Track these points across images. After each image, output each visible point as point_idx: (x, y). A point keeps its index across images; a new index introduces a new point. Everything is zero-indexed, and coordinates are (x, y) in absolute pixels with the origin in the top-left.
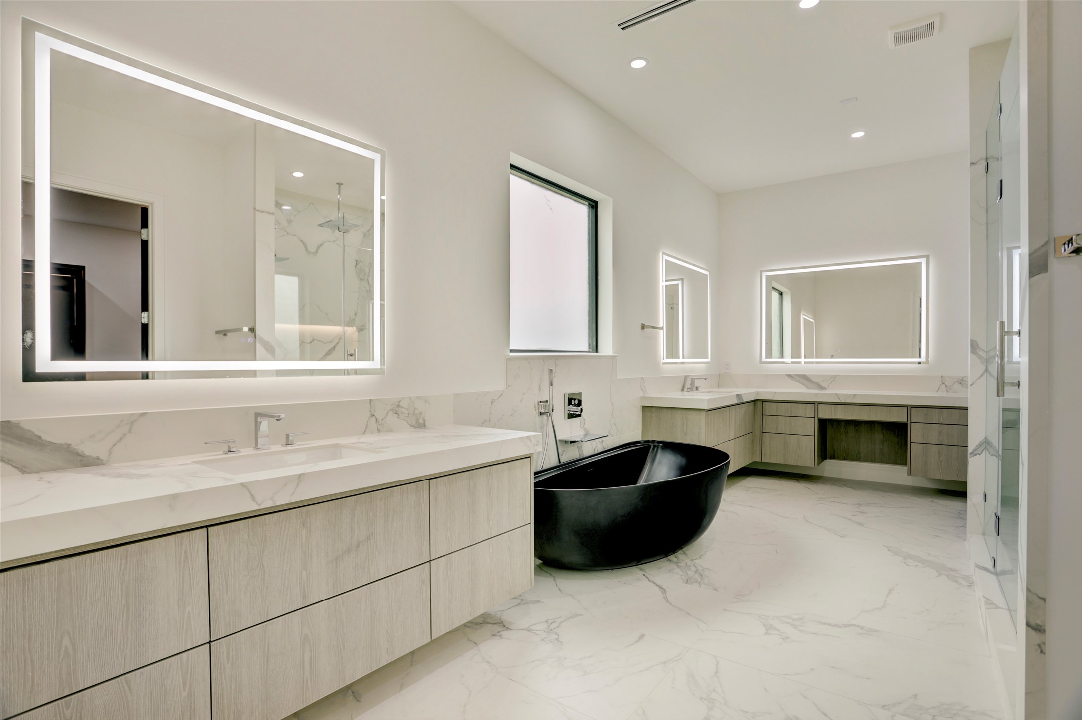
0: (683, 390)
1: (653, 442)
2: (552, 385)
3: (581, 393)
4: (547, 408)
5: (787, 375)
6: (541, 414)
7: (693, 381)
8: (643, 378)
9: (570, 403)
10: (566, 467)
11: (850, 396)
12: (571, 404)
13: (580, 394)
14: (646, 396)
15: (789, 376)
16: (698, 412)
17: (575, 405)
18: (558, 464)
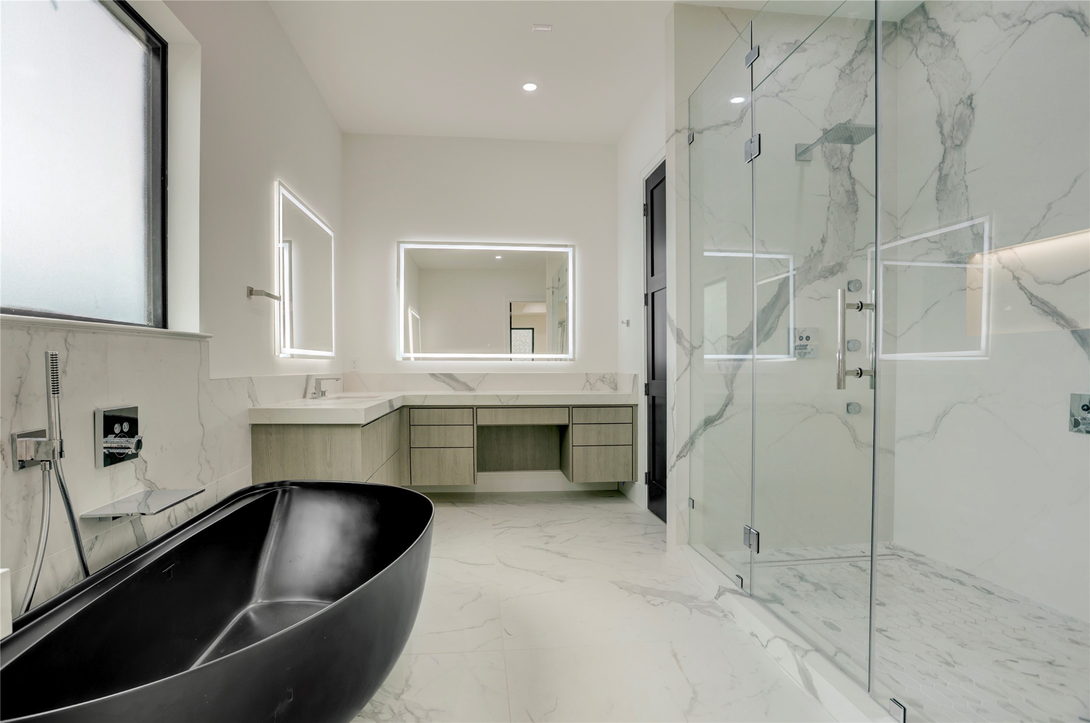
0: (305, 396)
1: (281, 484)
2: (56, 391)
3: (137, 407)
4: (42, 449)
5: (430, 374)
6: (23, 465)
7: (318, 382)
8: (251, 377)
9: (108, 430)
10: (105, 584)
11: (512, 397)
12: (113, 433)
13: (135, 409)
14: (257, 407)
15: (433, 375)
16: (349, 430)
17: (122, 434)
18: (82, 579)
